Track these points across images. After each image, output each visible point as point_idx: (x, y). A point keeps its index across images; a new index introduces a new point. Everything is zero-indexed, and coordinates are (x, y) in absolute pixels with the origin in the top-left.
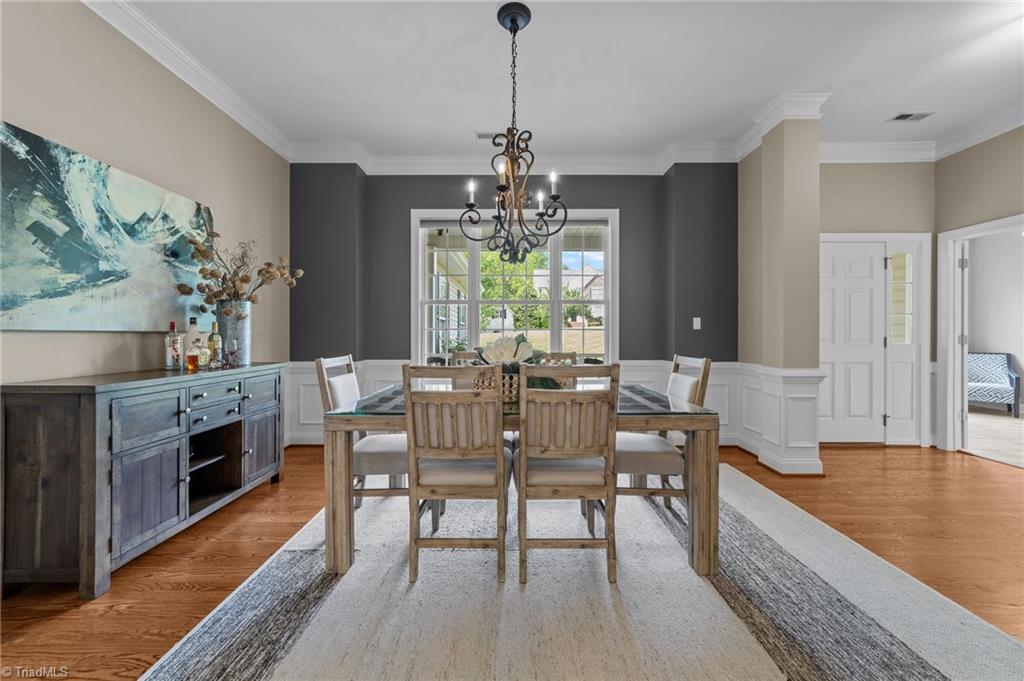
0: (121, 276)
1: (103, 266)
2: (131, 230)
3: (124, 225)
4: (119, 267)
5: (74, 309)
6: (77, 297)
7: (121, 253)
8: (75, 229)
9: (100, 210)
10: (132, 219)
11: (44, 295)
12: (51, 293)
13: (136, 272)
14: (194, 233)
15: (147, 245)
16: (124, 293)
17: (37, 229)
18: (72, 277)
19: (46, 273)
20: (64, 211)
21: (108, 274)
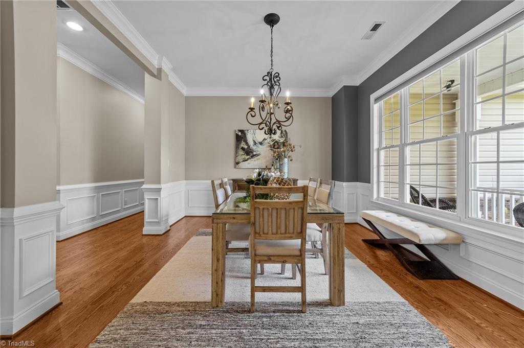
0: (258, 155)
1: (254, 153)
2: (261, 143)
3: (259, 143)
4: (258, 153)
5: (249, 164)
6: (249, 161)
7: (258, 149)
8: (249, 146)
9: (254, 141)
10: (261, 140)
11: (243, 161)
12: (245, 160)
13: (262, 154)
14: (280, 139)
15: (265, 146)
16: (259, 159)
17: (243, 149)
18: (248, 157)
19: (243, 157)
20: (247, 143)
21: (255, 155)
